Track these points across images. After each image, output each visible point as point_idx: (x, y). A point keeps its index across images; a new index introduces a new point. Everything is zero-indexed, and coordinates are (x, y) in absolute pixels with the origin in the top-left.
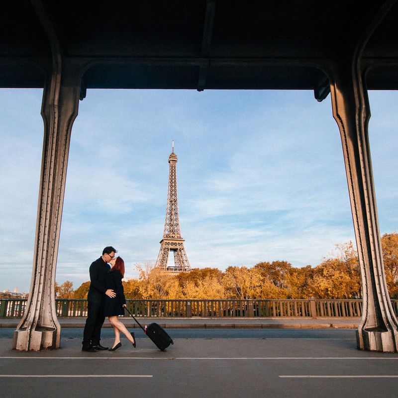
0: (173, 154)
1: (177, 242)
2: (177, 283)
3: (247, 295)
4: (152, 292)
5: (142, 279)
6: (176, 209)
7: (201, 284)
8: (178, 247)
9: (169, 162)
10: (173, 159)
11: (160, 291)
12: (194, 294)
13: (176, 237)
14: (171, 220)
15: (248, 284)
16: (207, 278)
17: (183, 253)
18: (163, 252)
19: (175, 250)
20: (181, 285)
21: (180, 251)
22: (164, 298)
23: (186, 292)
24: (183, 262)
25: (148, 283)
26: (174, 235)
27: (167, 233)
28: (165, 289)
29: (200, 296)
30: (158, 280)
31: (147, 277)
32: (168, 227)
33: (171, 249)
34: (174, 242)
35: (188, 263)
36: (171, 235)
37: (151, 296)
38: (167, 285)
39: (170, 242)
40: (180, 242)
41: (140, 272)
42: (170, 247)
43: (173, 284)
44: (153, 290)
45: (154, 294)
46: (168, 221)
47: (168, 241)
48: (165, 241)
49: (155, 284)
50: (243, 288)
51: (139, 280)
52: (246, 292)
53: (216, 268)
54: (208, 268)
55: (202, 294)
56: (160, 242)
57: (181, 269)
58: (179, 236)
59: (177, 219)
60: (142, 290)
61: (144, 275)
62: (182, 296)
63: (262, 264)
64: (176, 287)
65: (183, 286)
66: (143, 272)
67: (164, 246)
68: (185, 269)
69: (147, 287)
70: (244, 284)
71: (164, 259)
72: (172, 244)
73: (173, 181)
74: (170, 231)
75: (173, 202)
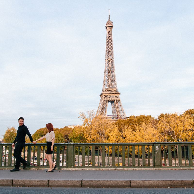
0: (109, 20)
1: (114, 95)
2: (116, 129)
3: (180, 138)
4: (95, 137)
5: (86, 125)
6: (113, 68)
7: (138, 129)
8: (115, 99)
9: (106, 28)
10: (109, 26)
11: (101, 135)
12: (132, 138)
13: (113, 91)
14: (109, 77)
15: (180, 128)
16: (143, 124)
17: (119, 104)
18: (102, 103)
19: (112, 102)
20: (120, 130)
21: (117, 102)
22: (105, 142)
23: (124, 136)
24: (119, 112)
25: (92, 128)
26: (111, 90)
27: (106, 87)
28: (106, 133)
29: (137, 139)
30: (100, 126)
31: (90, 123)
32: (106, 83)
33: (109, 101)
34: (111, 95)
35: (123, 112)
36: (109, 89)
37: (94, 140)
38: (108, 130)
39: (109, 95)
40: (117, 95)
41: (84, 120)
42: (108, 99)
43: (113, 130)
44: (96, 135)
45: (97, 138)
46: (106, 78)
47: (106, 95)
48: (104, 95)
49: (97, 130)
50: (177, 132)
51: (83, 127)
52: (179, 135)
53: (149, 115)
54: (142, 116)
55: (139, 137)
56: (100, 96)
57: (118, 118)
58: (115, 90)
59: (114, 76)
60: (86, 135)
61: (87, 122)
62: (121, 139)
63: (190, 110)
64: (116, 132)
65: (122, 131)
66: (86, 120)
67: (103, 99)
68: (121, 118)
69: (90, 133)
70: (178, 128)
71: (103, 109)
72: (110, 97)
73: (110, 44)
74: (108, 86)
75: (110, 62)
